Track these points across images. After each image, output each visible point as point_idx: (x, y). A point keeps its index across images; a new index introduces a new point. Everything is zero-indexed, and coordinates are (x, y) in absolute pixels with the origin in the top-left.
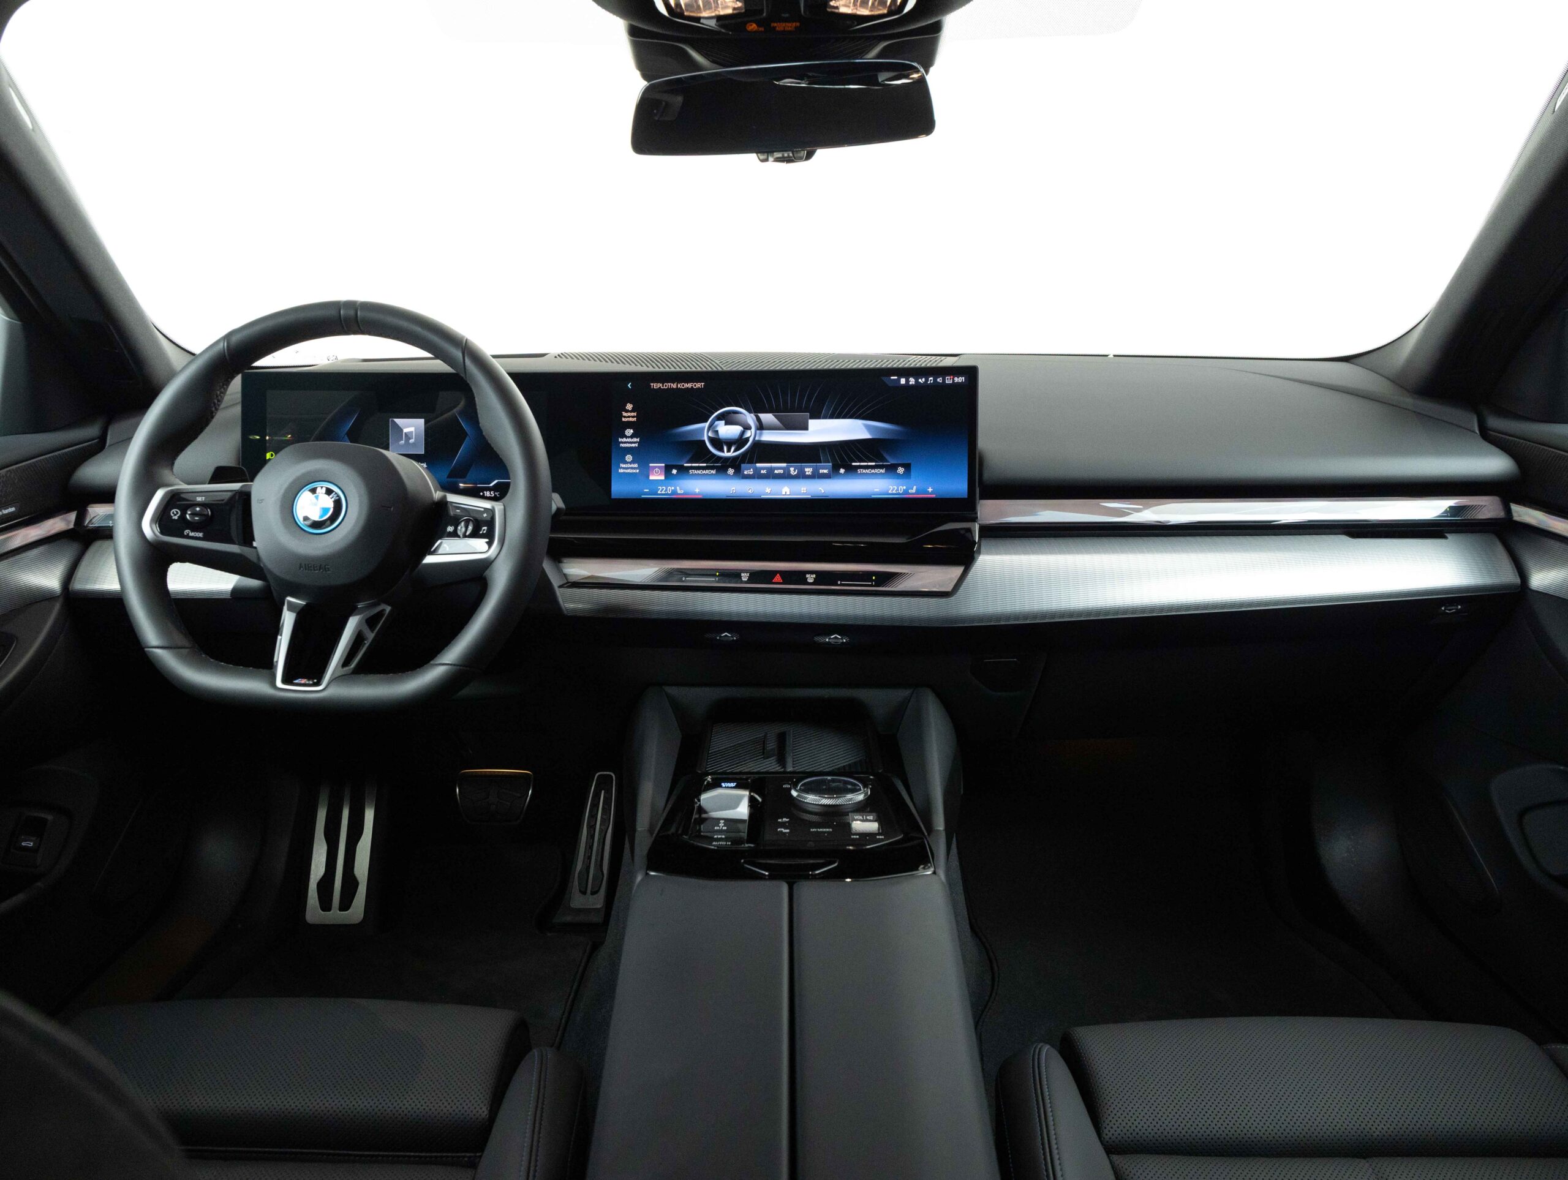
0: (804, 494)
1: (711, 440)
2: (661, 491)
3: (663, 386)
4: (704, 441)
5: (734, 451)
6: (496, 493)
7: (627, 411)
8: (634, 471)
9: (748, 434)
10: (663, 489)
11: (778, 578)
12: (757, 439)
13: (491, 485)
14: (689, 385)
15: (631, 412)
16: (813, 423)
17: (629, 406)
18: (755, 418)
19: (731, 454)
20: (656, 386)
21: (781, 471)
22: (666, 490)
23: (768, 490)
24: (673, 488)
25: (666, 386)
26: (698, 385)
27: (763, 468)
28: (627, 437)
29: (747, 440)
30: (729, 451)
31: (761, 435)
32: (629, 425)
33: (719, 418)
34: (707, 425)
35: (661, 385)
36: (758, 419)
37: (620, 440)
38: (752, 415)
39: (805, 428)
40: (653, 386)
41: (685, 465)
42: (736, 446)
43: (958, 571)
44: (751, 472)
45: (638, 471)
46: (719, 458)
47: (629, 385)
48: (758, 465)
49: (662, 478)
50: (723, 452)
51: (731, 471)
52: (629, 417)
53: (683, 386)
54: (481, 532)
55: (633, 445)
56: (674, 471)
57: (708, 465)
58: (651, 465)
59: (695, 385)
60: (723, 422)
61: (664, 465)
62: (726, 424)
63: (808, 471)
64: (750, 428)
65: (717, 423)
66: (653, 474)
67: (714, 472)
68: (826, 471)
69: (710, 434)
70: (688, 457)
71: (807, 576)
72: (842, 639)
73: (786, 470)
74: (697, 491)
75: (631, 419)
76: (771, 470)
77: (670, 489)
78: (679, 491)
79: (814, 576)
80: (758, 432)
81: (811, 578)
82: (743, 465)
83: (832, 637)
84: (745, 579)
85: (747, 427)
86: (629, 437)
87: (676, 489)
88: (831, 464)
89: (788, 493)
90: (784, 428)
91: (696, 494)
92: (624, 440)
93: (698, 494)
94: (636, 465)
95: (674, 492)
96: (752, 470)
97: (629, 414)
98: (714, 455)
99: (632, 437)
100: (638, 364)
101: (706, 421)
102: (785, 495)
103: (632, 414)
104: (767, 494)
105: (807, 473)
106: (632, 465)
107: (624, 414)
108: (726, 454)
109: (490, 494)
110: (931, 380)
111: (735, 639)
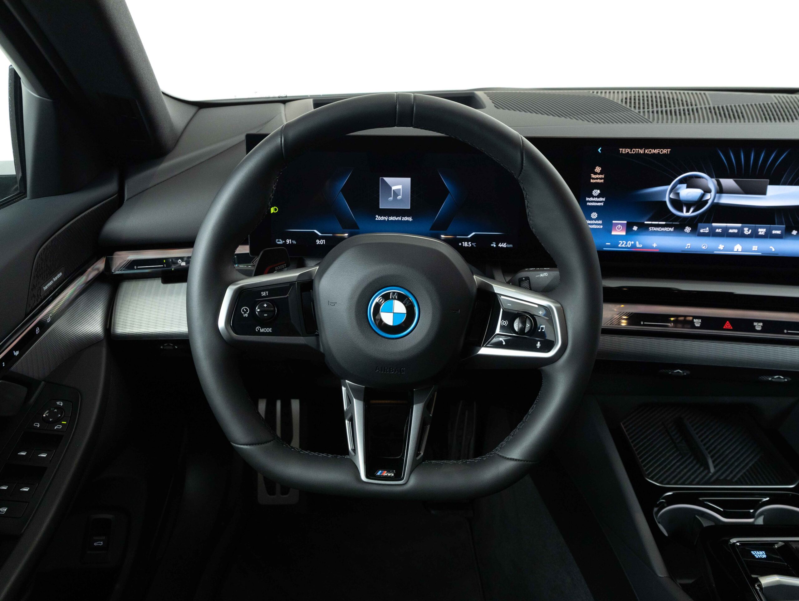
0: (755, 251)
1: (672, 201)
2: (622, 245)
3: (631, 151)
4: (665, 202)
5: (693, 212)
6: (473, 244)
7: (596, 173)
8: (598, 227)
9: (708, 196)
10: (623, 243)
11: (728, 325)
12: (715, 201)
13: (469, 236)
14: (656, 151)
15: (599, 174)
16: (771, 189)
17: (598, 169)
18: (716, 182)
19: (690, 214)
20: (623, 151)
21: (736, 231)
22: (626, 244)
23: (721, 247)
24: (633, 243)
25: (634, 151)
26: (665, 151)
27: (719, 228)
28: (593, 197)
29: (707, 201)
30: (688, 211)
31: (720, 198)
32: (596, 186)
33: (681, 182)
34: (669, 187)
35: (629, 150)
36: (719, 184)
37: (587, 199)
38: (714, 180)
39: (763, 192)
41: (646, 222)
42: (695, 207)
44: (707, 230)
45: (601, 227)
46: (679, 217)
47: (599, 150)
48: (714, 224)
49: (624, 233)
50: (682, 211)
51: (688, 229)
52: (597, 179)
53: (650, 151)
55: (599, 204)
56: (635, 228)
57: (667, 223)
58: (614, 222)
59: (662, 151)
60: (685, 185)
61: (626, 222)
62: (688, 187)
63: (762, 231)
64: (709, 191)
65: (679, 186)
66: (615, 230)
67: (672, 229)
68: (779, 232)
69: (672, 196)
70: (649, 216)
71: (755, 324)
72: (784, 379)
73: (741, 230)
74: (655, 245)
75: (599, 181)
76: (727, 228)
77: (630, 244)
78: (638, 245)
79: (761, 324)
80: (717, 195)
81: (758, 326)
82: (700, 225)
83: (776, 377)
84: (698, 325)
85: (707, 191)
86: (596, 197)
87: (635, 243)
88: (784, 226)
89: (740, 250)
90: (743, 192)
91: (653, 248)
92: (591, 199)
93: (655, 248)
94: (600, 222)
95: (634, 246)
96: (708, 229)
97: (597, 176)
98: (673, 215)
99: (598, 197)
101: (669, 184)
102: (737, 251)
103: (600, 176)
104: (720, 250)
105: (760, 233)
106: (597, 222)
107: (593, 176)
108: (685, 214)
109: (468, 244)
111: (685, 374)
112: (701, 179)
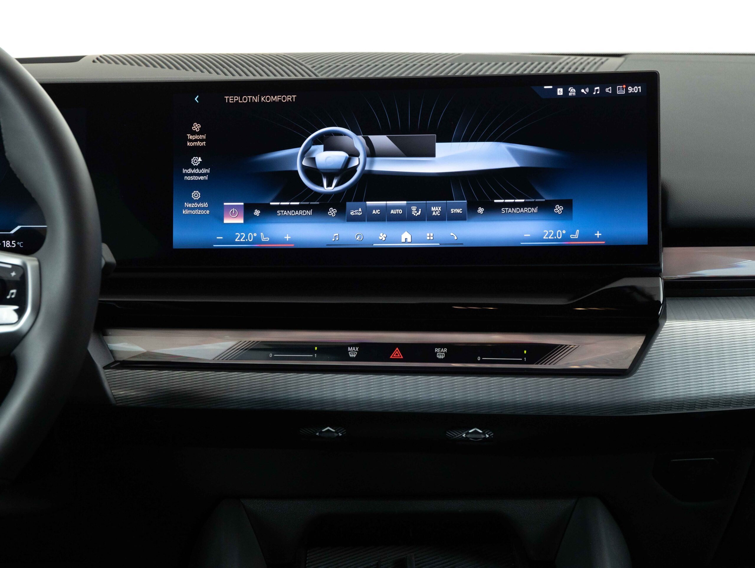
0: (430, 241)
1: (307, 170)
2: (240, 239)
3: (241, 100)
4: (297, 171)
5: (337, 186)
6: (18, 243)
7: (194, 133)
8: (203, 212)
9: (355, 162)
10: (241, 236)
11: (397, 353)
12: (367, 168)
13: (12, 232)
14: (276, 98)
15: (198, 134)
16: (441, 148)
17: (196, 127)
18: (363, 141)
19: (331, 189)
20: (231, 99)
21: (400, 211)
22: (246, 238)
23: (382, 237)
24: (255, 235)
25: (245, 99)
26: (289, 98)
27: (376, 208)
28: (193, 167)
29: (355, 169)
30: (329, 185)
31: (372, 163)
32: (197, 151)
33: (316, 141)
34: (300, 150)
35: (238, 98)
36: (369, 143)
37: (184, 171)
38: (360, 137)
39: (432, 154)
40: (228, 99)
41: (271, 203)
42: (339, 177)
43: (638, 342)
44: (358, 212)
45: (208, 212)
46: (317, 195)
47: (196, 99)
48: (368, 203)
49: (241, 221)
50: (322, 186)
51: (332, 212)
52: (196, 140)
53: (268, 99)
54: (8, 297)
55: (202, 178)
56: (257, 213)
57: (302, 203)
58: (225, 204)
59: (284, 99)
60: (322, 147)
61: (242, 204)
62: (325, 150)
63: (436, 210)
64: (357, 155)
65: (313, 147)
66: (229, 217)
67: (310, 213)
68: (459, 211)
69: (304, 163)
70: (274, 195)
71: (437, 350)
72: (484, 433)
73: (407, 210)
74: (288, 238)
75: (198, 143)
76: (387, 209)
77: (252, 236)
78: (264, 239)
79: (446, 350)
80: (368, 159)
81: (441, 353)
82: (348, 204)
83: (470, 431)
84: (353, 355)
85: (353, 154)
86: (196, 167)
87: (259, 235)
88: (466, 201)
89: (409, 240)
90: (403, 154)
91: (285, 242)
92: (190, 171)
93: (290, 242)
94: (206, 205)
95: (257, 240)
96: (360, 210)
97: (196, 137)
98: (310, 190)
99: (200, 167)
100: (204, 70)
101: (300, 146)
102: (406, 242)
103: (201, 137)
104: (381, 241)
105: (434, 214)
106: (201, 205)
107: (190, 137)
108: (326, 189)
109: (11, 244)
110: (597, 90)
111: (340, 435)
112: (344, 137)
